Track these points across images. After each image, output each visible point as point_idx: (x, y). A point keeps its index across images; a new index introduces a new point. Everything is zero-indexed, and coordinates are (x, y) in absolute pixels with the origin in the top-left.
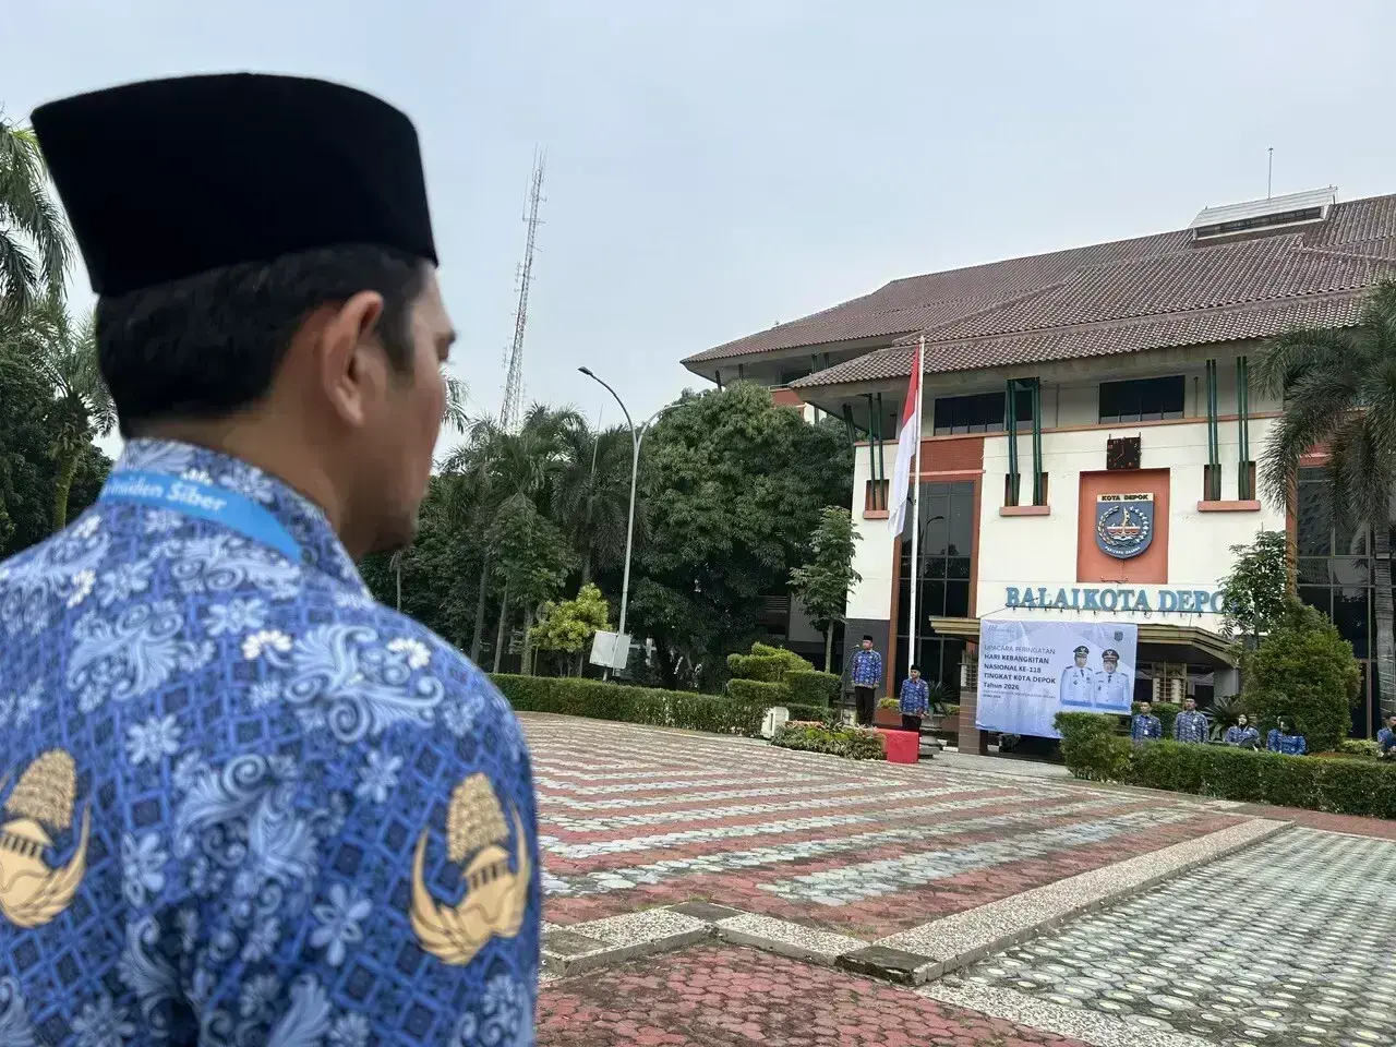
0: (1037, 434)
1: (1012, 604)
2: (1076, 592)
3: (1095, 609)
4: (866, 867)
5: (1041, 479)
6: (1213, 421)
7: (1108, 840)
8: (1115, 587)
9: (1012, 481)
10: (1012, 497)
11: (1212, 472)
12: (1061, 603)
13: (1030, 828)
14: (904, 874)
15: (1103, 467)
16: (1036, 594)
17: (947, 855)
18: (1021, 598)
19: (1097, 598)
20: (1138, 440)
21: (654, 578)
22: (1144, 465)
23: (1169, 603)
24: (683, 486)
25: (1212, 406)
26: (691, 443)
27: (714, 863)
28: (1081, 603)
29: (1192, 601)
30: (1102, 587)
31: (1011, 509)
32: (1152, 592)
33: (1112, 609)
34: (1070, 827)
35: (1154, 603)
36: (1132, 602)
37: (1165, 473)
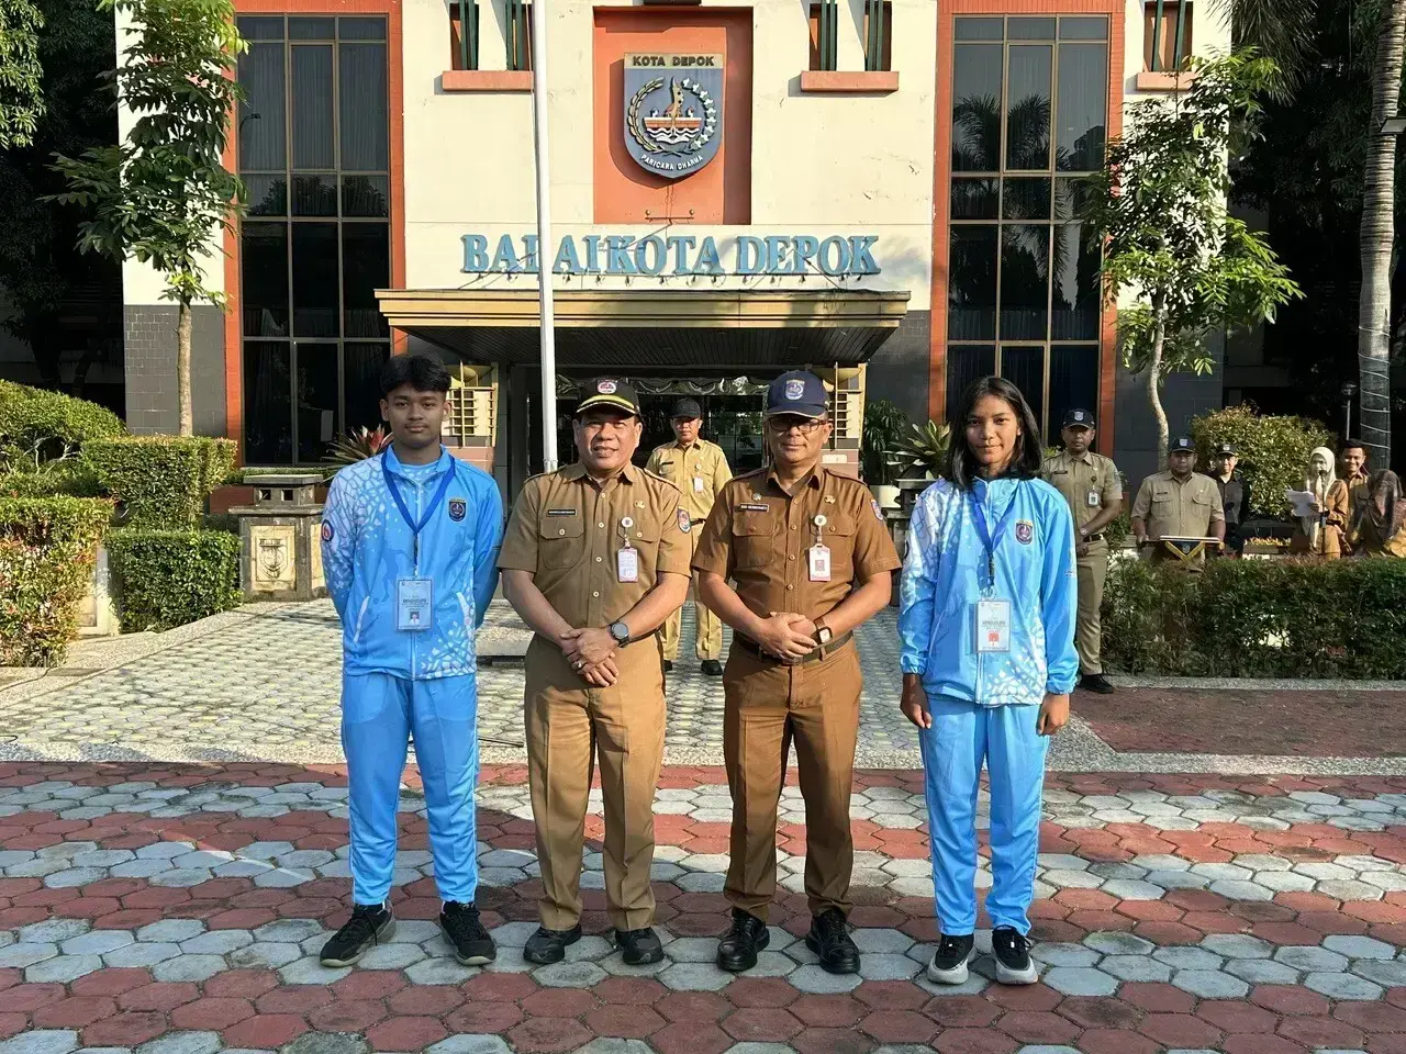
1: (475, 268)
2: (592, 240)
5: (519, 17)
9: (463, 18)
10: (464, 53)
11: (826, 18)
16: (520, 250)
18: (491, 252)
28: (602, 261)
29: (790, 257)
30: (640, 231)
31: (465, 78)
36: (690, 263)
37: (745, 15)
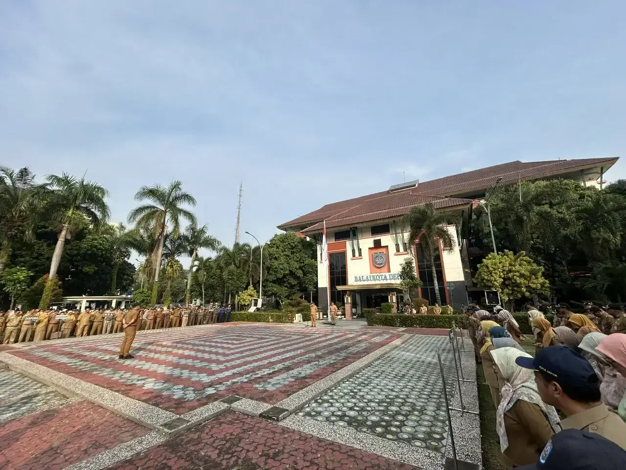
0: (358, 240)
1: (356, 281)
2: (370, 276)
3: (375, 280)
4: (291, 372)
5: (360, 250)
6: (396, 234)
7: (365, 349)
8: (379, 274)
9: (353, 251)
10: (354, 255)
11: (397, 245)
12: (367, 280)
13: (347, 347)
14: (300, 373)
15: (373, 246)
16: (361, 278)
17: (317, 363)
18: (358, 279)
19: (375, 277)
20: (380, 240)
21: (270, 282)
22: (382, 245)
23: (391, 278)
24: (276, 258)
25: (395, 231)
26: (277, 248)
27: (246, 378)
28: (372, 279)
29: (396, 276)
30: (376, 274)
31: (354, 258)
32: (387, 274)
33: (379, 280)
34: (357, 345)
35: (388, 278)
36: (383, 278)
37: (387, 246)
